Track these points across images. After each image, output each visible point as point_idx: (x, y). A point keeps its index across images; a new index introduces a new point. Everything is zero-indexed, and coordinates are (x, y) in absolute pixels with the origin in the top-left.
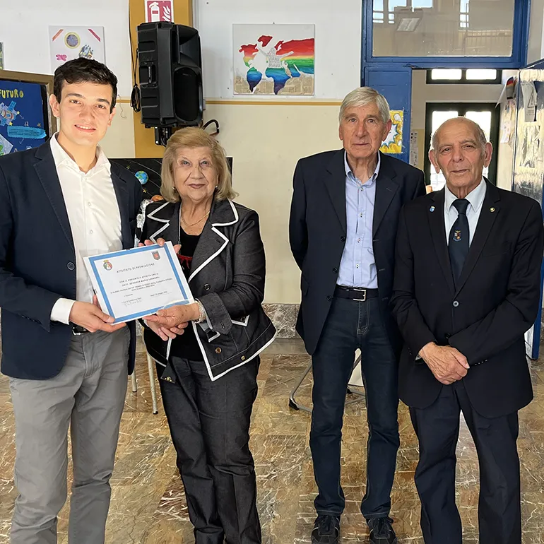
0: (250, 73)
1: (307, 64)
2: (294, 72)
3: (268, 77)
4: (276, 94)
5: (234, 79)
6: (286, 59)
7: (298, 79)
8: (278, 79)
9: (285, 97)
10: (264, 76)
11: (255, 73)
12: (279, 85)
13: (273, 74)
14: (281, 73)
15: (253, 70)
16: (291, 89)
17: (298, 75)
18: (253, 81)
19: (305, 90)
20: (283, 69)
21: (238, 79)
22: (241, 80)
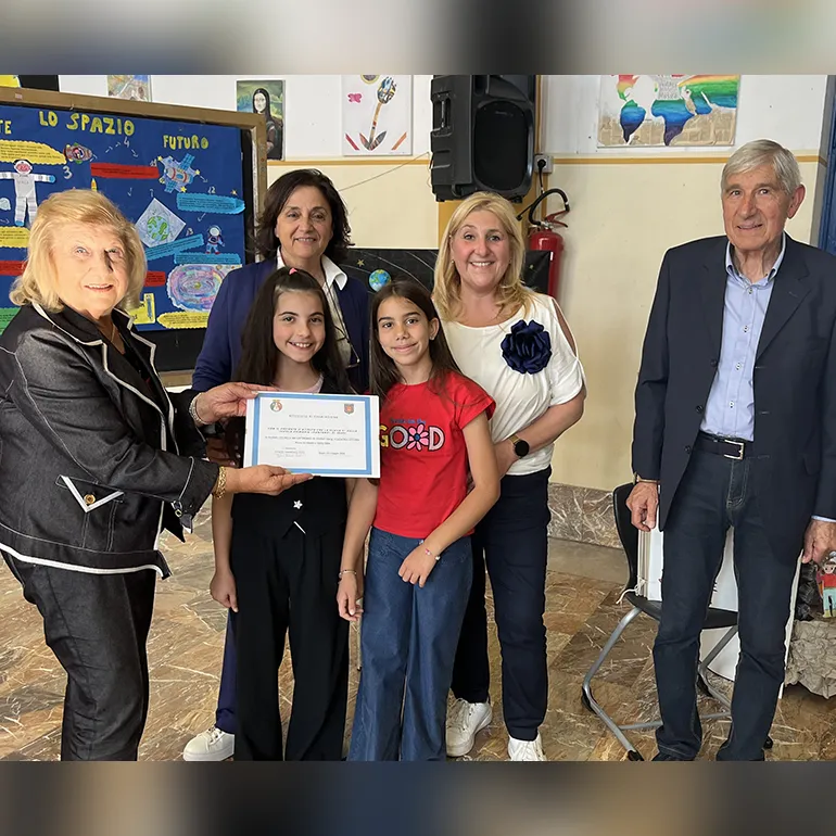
0: (626, 110)
1: (725, 91)
2: (701, 104)
3: (656, 115)
4: (667, 144)
5: (600, 120)
6: (688, 83)
7: (707, 117)
8: (673, 118)
9: (682, 149)
10: (649, 115)
11: (634, 110)
12: (673, 129)
15: (632, 105)
16: (693, 136)
17: (708, 111)
18: (630, 125)
19: (718, 137)
20: (682, 102)
21: (605, 121)
22: (611, 124)
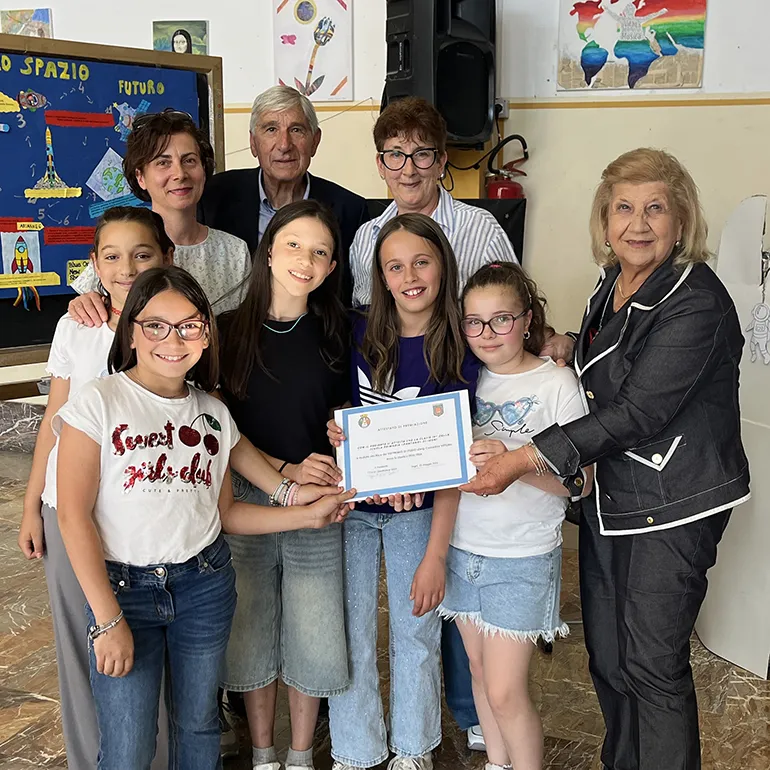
0: (588, 51)
1: (693, 31)
2: (666, 45)
3: (619, 57)
4: (631, 87)
5: (559, 62)
6: (652, 23)
7: (673, 58)
8: (637, 60)
9: (647, 91)
10: (611, 57)
11: (595, 51)
12: (637, 72)
13: (628, 51)
14: (642, 50)
15: (594, 46)
16: (659, 79)
17: (674, 52)
18: (591, 66)
19: (685, 79)
20: (646, 43)
21: (565, 63)
22: (571, 66)
